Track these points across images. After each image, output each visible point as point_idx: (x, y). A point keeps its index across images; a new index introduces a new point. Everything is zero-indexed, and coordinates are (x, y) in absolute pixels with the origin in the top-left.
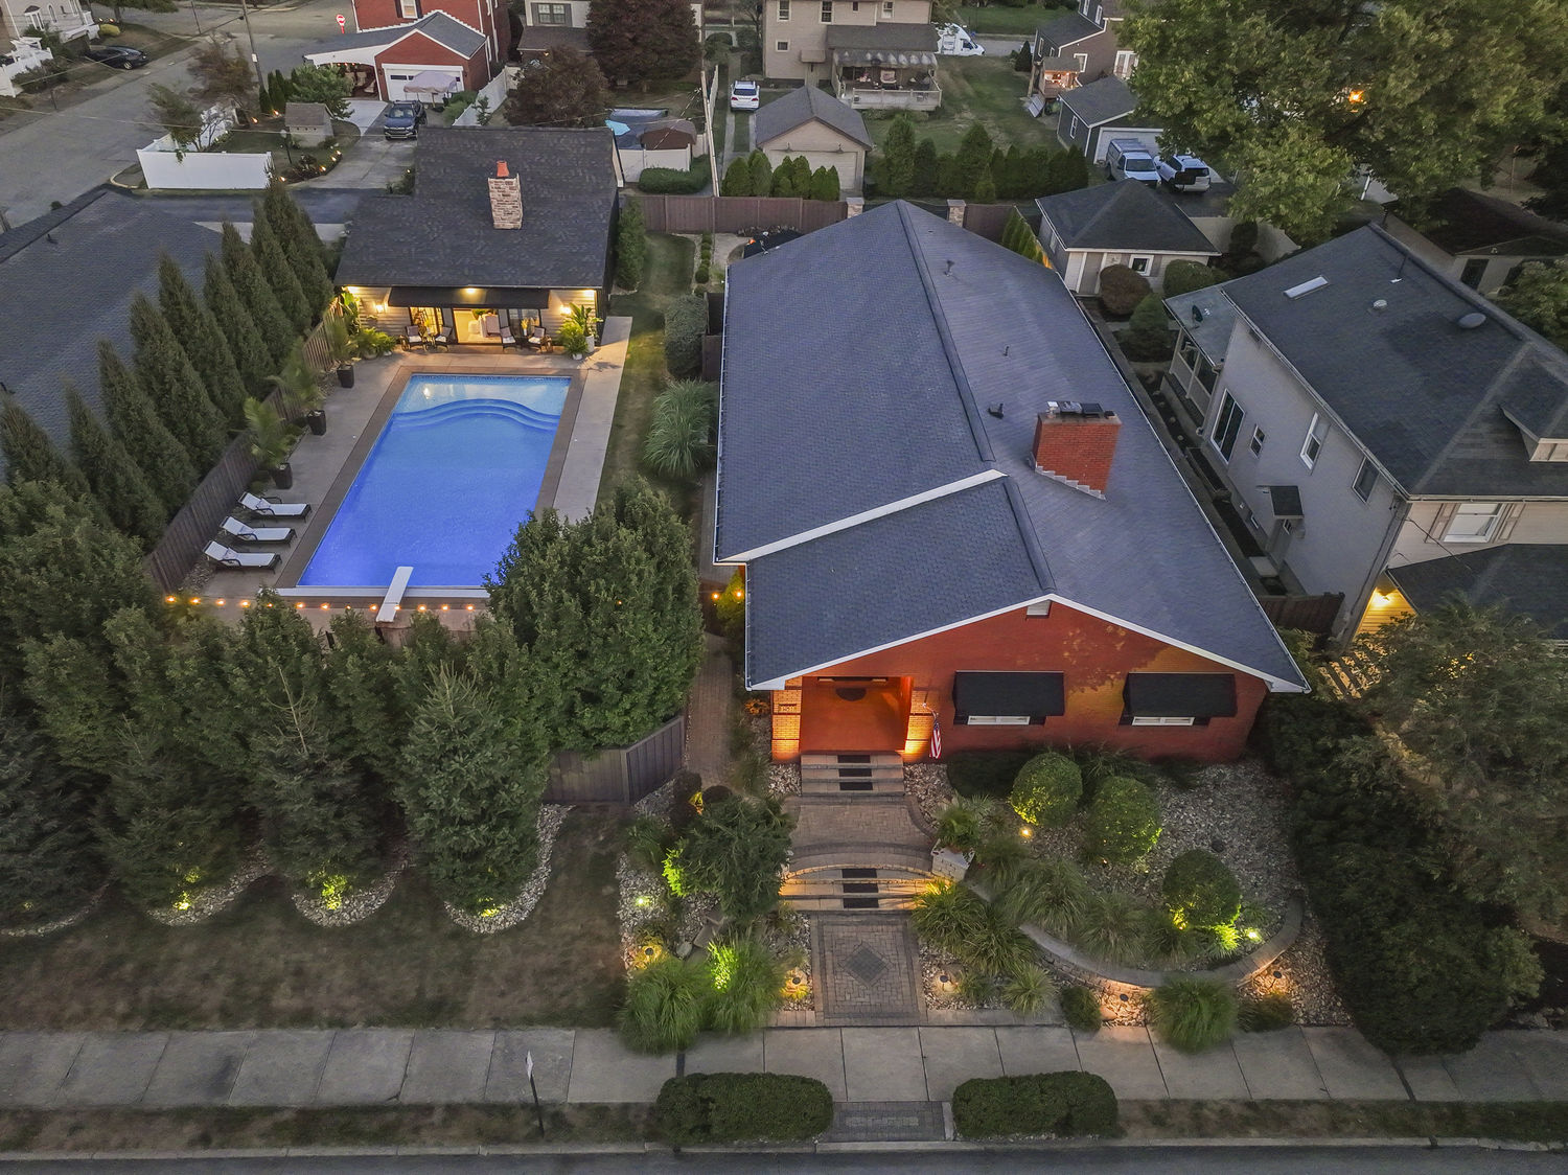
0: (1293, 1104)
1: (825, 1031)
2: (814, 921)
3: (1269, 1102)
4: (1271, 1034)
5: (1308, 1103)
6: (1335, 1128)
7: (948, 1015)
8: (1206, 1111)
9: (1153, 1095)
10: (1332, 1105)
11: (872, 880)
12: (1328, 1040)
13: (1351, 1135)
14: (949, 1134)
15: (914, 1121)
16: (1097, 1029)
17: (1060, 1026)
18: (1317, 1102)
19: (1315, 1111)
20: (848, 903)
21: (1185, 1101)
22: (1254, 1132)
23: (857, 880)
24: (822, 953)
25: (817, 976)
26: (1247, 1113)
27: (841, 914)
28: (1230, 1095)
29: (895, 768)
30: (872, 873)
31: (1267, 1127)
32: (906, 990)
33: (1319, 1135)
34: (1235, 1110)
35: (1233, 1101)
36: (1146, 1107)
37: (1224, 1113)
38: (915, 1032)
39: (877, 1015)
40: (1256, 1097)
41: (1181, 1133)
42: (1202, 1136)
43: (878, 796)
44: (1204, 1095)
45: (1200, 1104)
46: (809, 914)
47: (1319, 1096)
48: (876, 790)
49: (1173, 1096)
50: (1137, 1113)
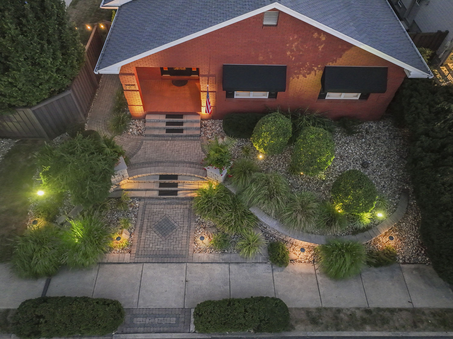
0: (392, 311)
1: (134, 265)
2: (142, 203)
3: (379, 309)
4: (383, 268)
5: (401, 310)
6: (415, 326)
7: (204, 256)
8: (342, 315)
9: (312, 305)
10: (414, 311)
11: (175, 181)
12: (414, 272)
13: (424, 330)
14: (192, 328)
15: (173, 320)
16: (286, 265)
17: (266, 263)
18: (407, 310)
19: (404, 314)
20: (161, 193)
21: (331, 309)
22: (368, 327)
23: (167, 181)
24: (142, 220)
25: (137, 233)
26: (366, 316)
27: (157, 198)
28: (355, 305)
29: (196, 122)
30: (175, 177)
31: (376, 325)
32: (184, 242)
33: (405, 330)
34: (358, 314)
35: (358, 309)
36: (308, 312)
37: (352, 316)
38: (184, 266)
39: (166, 256)
40: (372, 306)
41: (327, 328)
42: (338, 330)
43: (186, 136)
44: (342, 305)
45: (339, 310)
46: (140, 199)
47: (408, 306)
48: (185, 133)
49: (324, 305)
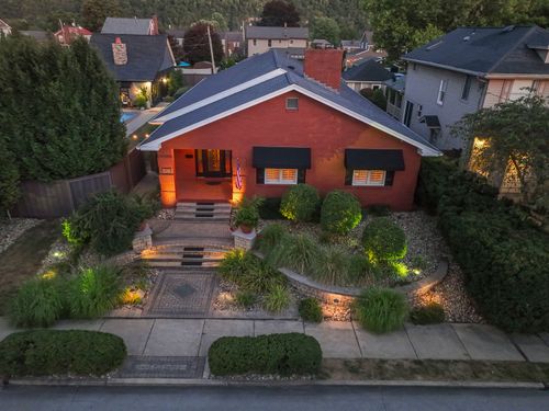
0: (446, 362)
1: (144, 321)
3: (430, 360)
5: (456, 361)
6: (476, 376)
9: (351, 356)
10: (472, 363)
11: (200, 253)
12: (468, 330)
14: (206, 374)
16: (320, 322)
17: (296, 320)
20: (183, 263)
23: (192, 253)
24: (161, 286)
25: (152, 295)
27: (179, 268)
28: (403, 357)
29: (228, 208)
33: (464, 380)
34: (406, 364)
36: (346, 363)
37: (399, 365)
38: (202, 322)
39: (181, 313)
40: (422, 358)
41: (369, 377)
42: (383, 379)
43: (217, 220)
44: (386, 356)
45: (383, 361)
46: (160, 268)
47: (465, 358)
48: (215, 217)
49: (365, 356)
50: (340, 366)
